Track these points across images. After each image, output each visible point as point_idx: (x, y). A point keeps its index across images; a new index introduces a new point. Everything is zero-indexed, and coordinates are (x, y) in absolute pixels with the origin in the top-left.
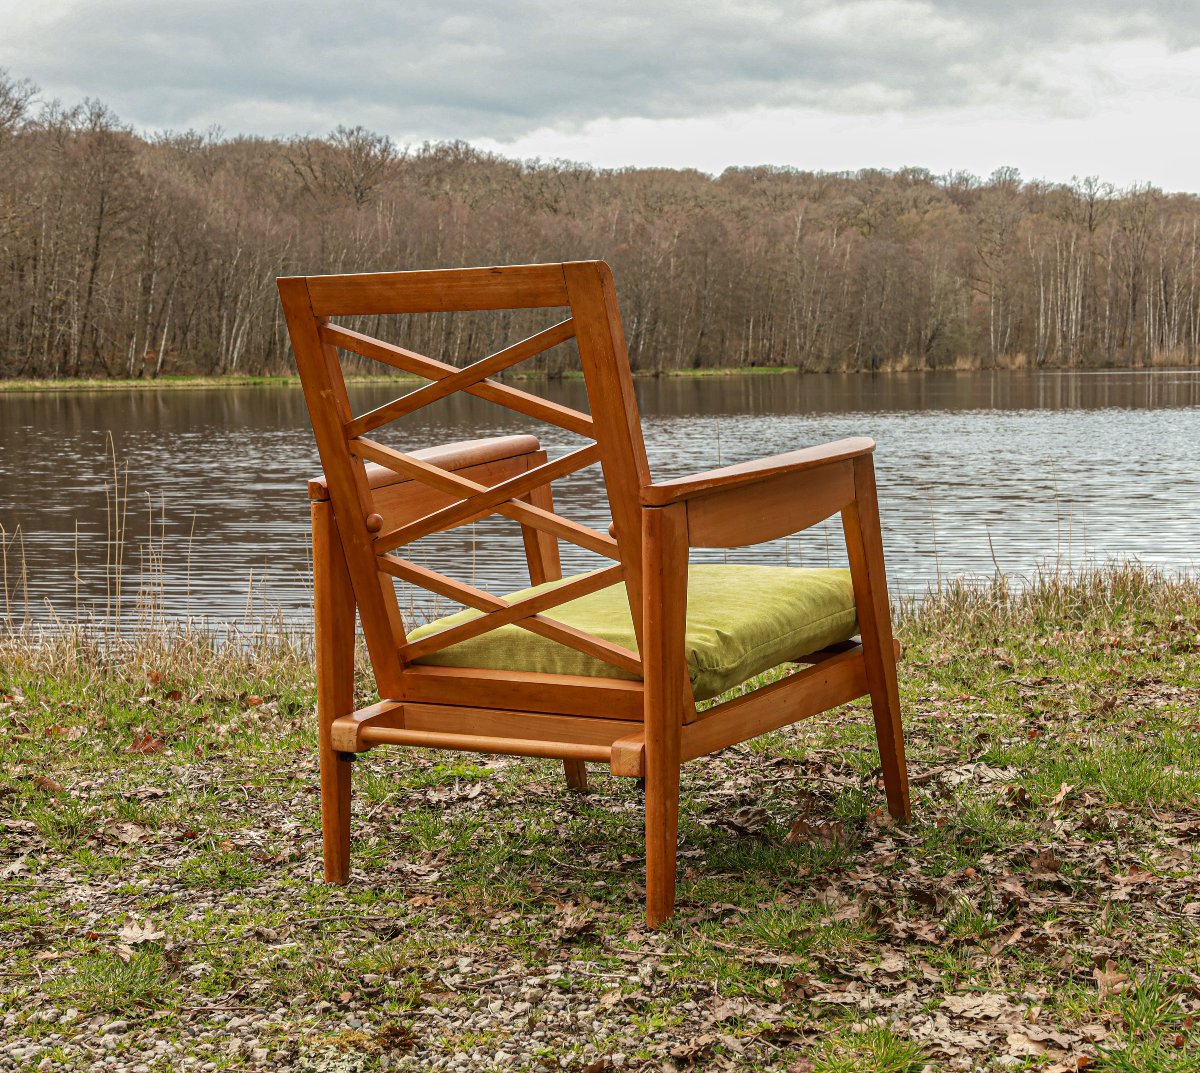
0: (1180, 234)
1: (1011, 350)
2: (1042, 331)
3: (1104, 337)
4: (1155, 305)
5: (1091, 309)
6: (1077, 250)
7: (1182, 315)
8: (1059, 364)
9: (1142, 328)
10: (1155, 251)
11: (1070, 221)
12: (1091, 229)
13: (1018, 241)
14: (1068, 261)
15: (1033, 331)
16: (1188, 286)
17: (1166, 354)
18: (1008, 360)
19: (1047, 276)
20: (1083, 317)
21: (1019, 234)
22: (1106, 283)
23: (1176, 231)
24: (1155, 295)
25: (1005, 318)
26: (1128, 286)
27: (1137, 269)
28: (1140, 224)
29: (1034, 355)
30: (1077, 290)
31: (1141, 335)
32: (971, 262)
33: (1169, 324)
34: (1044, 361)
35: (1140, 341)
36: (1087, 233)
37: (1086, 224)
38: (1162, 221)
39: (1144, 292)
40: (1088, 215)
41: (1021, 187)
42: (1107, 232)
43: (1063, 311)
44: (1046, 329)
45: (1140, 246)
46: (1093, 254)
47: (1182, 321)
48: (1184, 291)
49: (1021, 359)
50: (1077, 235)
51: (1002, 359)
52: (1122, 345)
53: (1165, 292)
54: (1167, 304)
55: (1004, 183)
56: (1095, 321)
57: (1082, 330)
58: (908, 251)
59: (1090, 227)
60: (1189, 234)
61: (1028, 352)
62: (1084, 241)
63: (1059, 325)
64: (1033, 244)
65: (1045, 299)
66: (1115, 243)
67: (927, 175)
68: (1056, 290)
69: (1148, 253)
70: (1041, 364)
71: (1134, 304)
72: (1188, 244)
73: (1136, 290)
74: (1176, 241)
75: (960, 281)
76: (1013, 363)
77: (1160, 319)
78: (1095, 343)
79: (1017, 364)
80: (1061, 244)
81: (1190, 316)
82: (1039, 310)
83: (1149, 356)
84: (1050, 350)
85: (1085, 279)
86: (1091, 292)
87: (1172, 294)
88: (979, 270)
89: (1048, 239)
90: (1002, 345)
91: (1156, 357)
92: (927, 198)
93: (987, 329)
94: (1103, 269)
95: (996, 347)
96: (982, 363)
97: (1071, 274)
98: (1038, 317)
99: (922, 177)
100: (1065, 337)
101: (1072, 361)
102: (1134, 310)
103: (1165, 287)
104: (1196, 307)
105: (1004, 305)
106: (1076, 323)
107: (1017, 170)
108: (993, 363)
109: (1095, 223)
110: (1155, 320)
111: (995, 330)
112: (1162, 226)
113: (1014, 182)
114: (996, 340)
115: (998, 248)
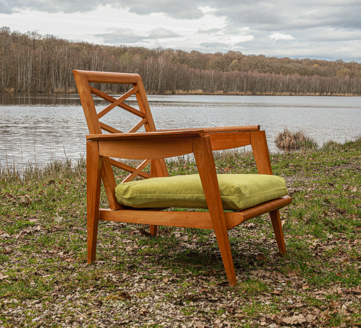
0: (62, 52)
1: (10, 86)
2: (19, 81)
3: (39, 83)
4: (55, 74)
5: (34, 75)
6: (29, 55)
7: (63, 77)
8: (25, 91)
9: (51, 81)
10: (55, 57)
11: (27, 46)
12: (34, 49)
13: (11, 51)
14: (27, 59)
15: (16, 80)
16: (65, 68)
17: (58, 89)
18: (8, 89)
19: (20, 63)
20: (32, 77)
21: (11, 49)
22: (39, 66)
23: (61, 51)
24: (55, 71)
25: (7, 76)
26: (46, 68)
27: (49, 62)
28: (50, 48)
29: (16, 88)
30: (30, 69)
31: (50, 83)
33: (59, 80)
34: (20, 90)
35: (50, 85)
36: (33, 50)
37: (33, 47)
38: (56, 47)
39: (51, 70)
40: (33, 44)
41: (10, 34)
42: (40, 49)
43: (25, 75)
44: (20, 80)
45: (50, 55)
46: (35, 57)
47: (63, 80)
48: (64, 70)
49: (12, 89)
50: (30, 50)
51: (6, 89)
52: (44, 86)
53: (58, 70)
54: (58, 74)
55: (5, 32)
56: (36, 78)
57: (32, 81)
59: (34, 48)
60: (65, 52)
61: (15, 87)
62: (32, 53)
63: (24, 79)
64: (15, 52)
65: (20, 71)
66: (42, 54)
68: (23, 68)
69: (52, 58)
70: (19, 91)
71: (48, 73)
72: (65, 55)
73: (49, 69)
74: (61, 54)
76: (10, 91)
77: (56, 79)
78: (36, 85)
79: (11, 91)
80: (25, 53)
81: (65, 78)
82: (18, 74)
83: (53, 90)
84: (22, 87)
85: (33, 65)
86: (34, 68)
87: (60, 71)
89: (20, 51)
90: (6, 85)
91: (55, 90)
93: (1, 79)
94: (38, 62)
95: (4, 85)
97: (28, 63)
98: (18, 76)
100: (26, 82)
101: (29, 90)
102: (48, 75)
103: (58, 68)
104: (67, 75)
105: (6, 72)
106: (30, 79)
107: (9, 28)
108: (3, 91)
109: (35, 47)
110: (55, 79)
111: (4, 80)
112: (56, 49)
113: (8, 32)
114: (4, 83)
115: (4, 53)
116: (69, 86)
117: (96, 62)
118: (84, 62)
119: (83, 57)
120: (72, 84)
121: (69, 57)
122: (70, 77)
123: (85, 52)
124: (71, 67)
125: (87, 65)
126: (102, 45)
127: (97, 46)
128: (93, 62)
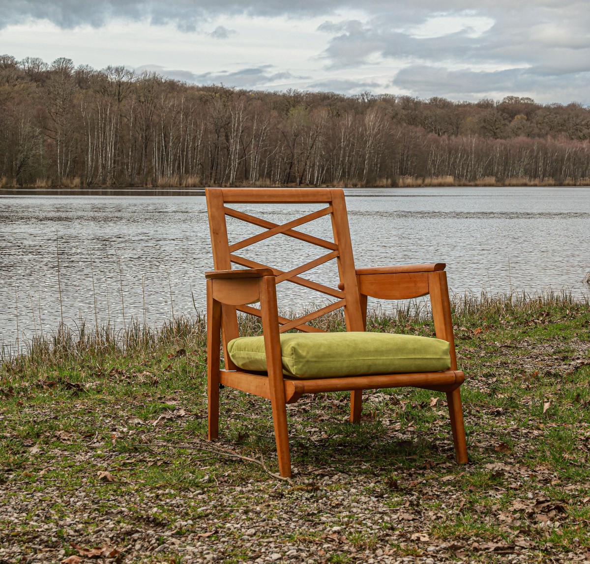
0: (173, 106)
1: (71, 175)
2: (90, 163)
3: (128, 168)
4: (159, 150)
5: (120, 151)
6: (110, 113)
7: (175, 155)
8: (100, 185)
9: (151, 163)
10: (159, 116)
11: (106, 94)
12: (119, 101)
13: (74, 106)
14: (105, 120)
15: (84, 163)
16: (178, 138)
17: (166, 180)
18: (69, 181)
19: (93, 129)
20: (115, 155)
21: (75, 101)
22: (129, 134)
23: (171, 104)
24: (159, 143)
25: (67, 156)
26: (142, 137)
27: (148, 127)
28: (150, 99)
29: (84, 179)
30: (111, 139)
31: (150, 167)
32: (45, 118)
33: (167, 161)
34: (91, 182)
35: (150, 171)
36: (117, 102)
37: (116, 97)
38: (162, 96)
39: (152, 141)
40: (117, 92)
41: (73, 71)
42: (130, 102)
43: (102, 151)
44: (92, 162)
45: (149, 112)
46: (121, 116)
47: (175, 160)
48: (176, 141)
49: (77, 181)
50: (111, 103)
51: (65, 180)
52: (139, 174)
53: (165, 141)
54: (166, 148)
55: (62, 69)
56: (123, 158)
57: (114, 163)
58: (4, 110)
59: (119, 99)
60: (179, 105)
61: (81, 176)
62: (115, 108)
63: (100, 161)
64: (84, 108)
65: (92, 144)
66: (134, 110)
67: (12, 62)
68: (99, 138)
69: (155, 117)
70: (90, 184)
71: (146, 148)
72: (179, 112)
73: (147, 139)
74: (171, 110)
75: (38, 130)
76: (72, 183)
77: (162, 158)
78: (122, 171)
79: (75, 184)
80: (101, 109)
81: (179, 157)
82: (88, 149)
83: (156, 181)
84: (95, 175)
85: (116, 132)
86: (120, 140)
87: (169, 142)
88: (50, 124)
89: (93, 105)
90: (65, 172)
91: (160, 181)
92: (15, 77)
93: (55, 162)
94: (128, 125)
95: (61, 173)
96: (52, 183)
97: (108, 128)
98: (87, 154)
99: (9, 62)
100: (104, 167)
101: (109, 182)
102: (146, 152)
103: (165, 138)
104: (183, 151)
105: (66, 146)
106: (111, 159)
107: (70, 60)
108: (60, 183)
109: (122, 96)
110: (159, 158)
111: (60, 162)
112: (162, 100)
113: (68, 68)
114: (61, 168)
115: (61, 110)
116: (187, 172)
117: (239, 124)
118: (216, 125)
119: (215, 114)
120: (192, 169)
121: (186, 115)
122: (190, 155)
123: (219, 105)
124: (190, 135)
125: (222, 130)
126: (251, 91)
127: (242, 93)
128: (234, 125)
